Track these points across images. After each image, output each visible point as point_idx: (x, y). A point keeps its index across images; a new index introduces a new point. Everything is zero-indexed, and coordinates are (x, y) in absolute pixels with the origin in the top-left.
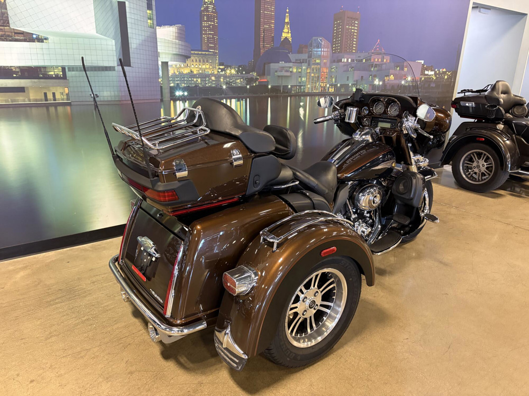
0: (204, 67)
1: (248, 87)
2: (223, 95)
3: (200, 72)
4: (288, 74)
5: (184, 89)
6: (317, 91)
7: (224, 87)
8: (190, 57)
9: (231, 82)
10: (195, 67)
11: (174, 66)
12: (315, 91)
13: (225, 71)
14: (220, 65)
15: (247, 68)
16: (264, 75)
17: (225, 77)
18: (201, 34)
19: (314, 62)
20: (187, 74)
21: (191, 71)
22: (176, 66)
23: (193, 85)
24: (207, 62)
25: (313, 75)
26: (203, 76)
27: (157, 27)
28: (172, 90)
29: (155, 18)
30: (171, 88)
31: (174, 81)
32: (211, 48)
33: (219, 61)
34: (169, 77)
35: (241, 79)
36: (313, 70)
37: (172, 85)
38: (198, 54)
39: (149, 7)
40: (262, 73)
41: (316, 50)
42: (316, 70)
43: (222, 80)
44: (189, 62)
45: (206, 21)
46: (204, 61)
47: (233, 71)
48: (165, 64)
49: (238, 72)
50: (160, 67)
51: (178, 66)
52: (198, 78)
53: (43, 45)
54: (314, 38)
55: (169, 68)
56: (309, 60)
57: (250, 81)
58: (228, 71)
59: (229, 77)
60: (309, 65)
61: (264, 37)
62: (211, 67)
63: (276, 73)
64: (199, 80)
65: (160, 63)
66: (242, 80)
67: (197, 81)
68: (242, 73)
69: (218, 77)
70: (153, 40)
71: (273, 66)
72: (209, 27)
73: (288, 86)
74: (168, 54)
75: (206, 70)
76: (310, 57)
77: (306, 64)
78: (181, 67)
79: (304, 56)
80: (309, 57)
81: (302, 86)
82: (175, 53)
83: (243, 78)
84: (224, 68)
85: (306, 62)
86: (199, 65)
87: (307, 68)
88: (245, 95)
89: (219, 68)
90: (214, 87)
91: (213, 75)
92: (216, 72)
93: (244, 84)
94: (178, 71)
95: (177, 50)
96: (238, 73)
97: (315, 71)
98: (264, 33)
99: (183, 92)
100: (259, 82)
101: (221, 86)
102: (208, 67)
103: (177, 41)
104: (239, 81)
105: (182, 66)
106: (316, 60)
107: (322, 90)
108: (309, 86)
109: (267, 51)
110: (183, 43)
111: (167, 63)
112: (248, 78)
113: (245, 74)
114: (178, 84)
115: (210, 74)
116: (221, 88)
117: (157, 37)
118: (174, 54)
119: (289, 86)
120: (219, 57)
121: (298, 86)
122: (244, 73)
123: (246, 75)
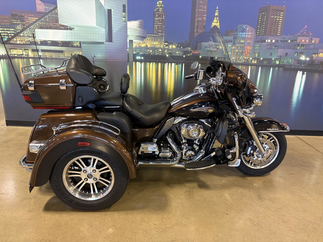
0: (154, 43)
1: (184, 56)
2: (166, 60)
3: (152, 46)
4: (216, 50)
5: (141, 56)
6: (241, 62)
7: (167, 56)
8: (146, 38)
9: (172, 53)
10: (149, 43)
11: (136, 42)
12: (238, 62)
13: (168, 46)
14: (165, 42)
15: (184, 45)
16: (197, 49)
17: (168, 49)
18: (154, 25)
19: (238, 42)
20: (143, 47)
21: (146, 46)
22: (137, 42)
23: (147, 54)
24: (157, 40)
25: (237, 51)
26: (154, 49)
27: (128, 22)
28: (135, 56)
29: (127, 17)
30: (134, 54)
31: (136, 51)
32: (160, 32)
33: (164, 40)
34: (133, 49)
35: (179, 51)
36: (238, 47)
37: (135, 53)
38: (151, 36)
39: (124, 11)
40: (196, 48)
41: (241, 33)
42: (240, 48)
43: (166, 51)
44: (145, 40)
45: (157, 17)
46: (154, 40)
47: (174, 47)
48: (131, 41)
49: (177, 47)
50: (128, 43)
51: (139, 42)
52: (151, 49)
53: (72, 31)
54: (239, 25)
55: (133, 44)
56: (234, 41)
57: (186, 53)
58: (171, 46)
59: (171, 50)
60: (234, 44)
61: (197, 25)
62: (159, 44)
63: (206, 49)
64: (151, 51)
65: (128, 41)
66: (180, 52)
67: (150, 51)
68: (180, 48)
69: (163, 49)
70: (125, 28)
71: (204, 44)
72: (159, 20)
73: (215, 57)
74: (133, 36)
75: (156, 45)
76: (235, 38)
77: (231, 43)
78: (140, 43)
79: (231, 38)
80: (234, 39)
81: (226, 58)
82: (137, 35)
83: (180, 51)
84: (168, 44)
85: (231, 42)
86: (152, 42)
87: (232, 46)
88: (182, 61)
89: (165, 45)
90: (160, 55)
91: (160, 48)
92: (162, 47)
93: (181, 54)
94: (138, 45)
95: (139, 34)
96: (177, 48)
97: (239, 48)
98: (198, 23)
99: (141, 57)
100: (193, 54)
101: (165, 55)
102: (157, 43)
103: (139, 29)
104: (178, 52)
105: (141, 42)
106: (240, 41)
107: (245, 62)
108: (233, 58)
109: (199, 34)
110: (142, 30)
111: (132, 41)
112: (184, 51)
113: (182, 48)
114: (138, 52)
115: (158, 48)
116: (165, 56)
117: (128, 26)
118: (137, 36)
119: (216, 58)
120: (164, 38)
121: (223, 58)
122: (182, 47)
123: (183, 49)
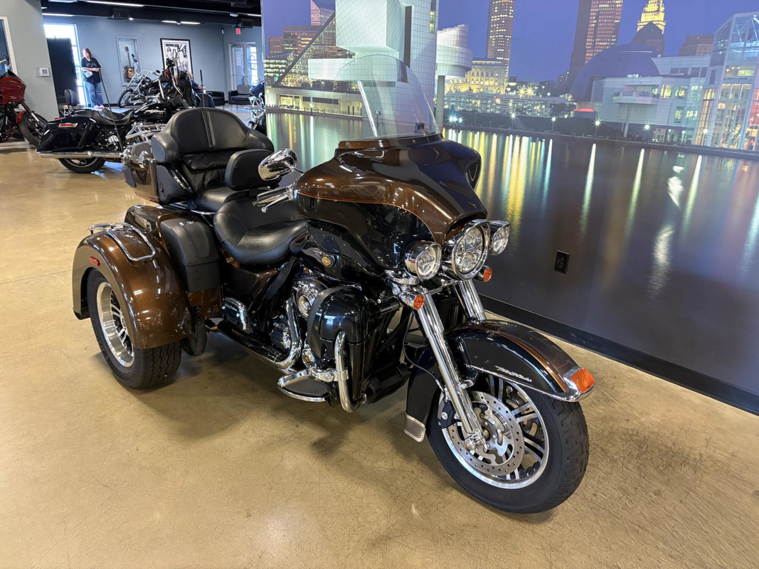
0: (487, 83)
1: (554, 119)
2: (510, 129)
3: (481, 90)
4: (648, 100)
5: (459, 114)
6: (735, 148)
7: (513, 116)
8: (470, 69)
9: (526, 109)
10: (476, 83)
11: (451, 81)
12: (724, 146)
13: (517, 90)
14: (510, 81)
15: (555, 87)
16: (590, 100)
17: (516, 100)
18: (488, 34)
19: (729, 76)
20: (464, 93)
21: (470, 90)
22: (453, 81)
23: (471, 110)
24: (492, 75)
25: (722, 106)
26: (485, 97)
27: (438, 32)
28: (446, 113)
29: (437, 21)
30: (445, 110)
31: (449, 101)
32: (500, 54)
33: (509, 75)
34: (444, 97)
35: (542, 104)
36: (725, 93)
37: (446, 107)
38: (481, 65)
39: (433, 9)
40: (584, 97)
41: (742, 44)
42: (736, 96)
43: (511, 104)
44: (468, 76)
45: (497, 14)
46: (487, 75)
47: (530, 92)
48: (442, 78)
49: (537, 93)
50: (436, 83)
51: (456, 81)
52: (477, 99)
54: (737, 16)
55: (446, 84)
56: (713, 72)
57: (558, 109)
58: (522, 91)
59: (522, 101)
60: (712, 81)
61: (595, 27)
62: (496, 84)
63: (615, 98)
64: (479, 102)
65: (436, 78)
66: (544, 107)
67: (476, 103)
68: (545, 95)
69: (505, 99)
70: (432, 48)
71: (611, 83)
72: (499, 22)
73: (643, 125)
74: (447, 65)
75: (489, 89)
76: (718, 61)
77: (703, 80)
78: (458, 83)
79: (703, 61)
80: (713, 64)
81: (685, 129)
82: (454, 63)
83: (545, 104)
84: (516, 86)
85: (703, 75)
86: (481, 80)
87: (705, 90)
88: (547, 132)
89: (509, 86)
90: (498, 114)
91: (498, 95)
92: (503, 92)
93: (547, 114)
94: (454, 89)
95: (457, 60)
96: (538, 95)
97: (731, 96)
98: (597, 19)
99: (458, 117)
100: (576, 113)
101: (508, 114)
102: (492, 83)
103: (458, 47)
104: (538, 107)
105: (460, 82)
106: (737, 71)
107: (751, 147)
108: (706, 131)
109: (599, 54)
110: (465, 50)
111: (444, 77)
112: (554, 105)
113: (551, 96)
114: (453, 106)
115: (495, 95)
116: (508, 117)
117: (438, 43)
118: (453, 66)
119: (647, 127)
120: (509, 70)
121: (671, 128)
122: (549, 94)
123: (553, 99)
